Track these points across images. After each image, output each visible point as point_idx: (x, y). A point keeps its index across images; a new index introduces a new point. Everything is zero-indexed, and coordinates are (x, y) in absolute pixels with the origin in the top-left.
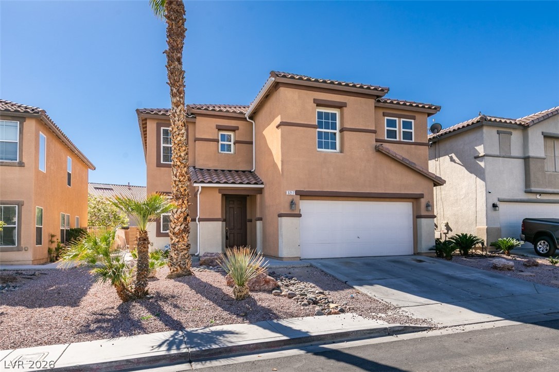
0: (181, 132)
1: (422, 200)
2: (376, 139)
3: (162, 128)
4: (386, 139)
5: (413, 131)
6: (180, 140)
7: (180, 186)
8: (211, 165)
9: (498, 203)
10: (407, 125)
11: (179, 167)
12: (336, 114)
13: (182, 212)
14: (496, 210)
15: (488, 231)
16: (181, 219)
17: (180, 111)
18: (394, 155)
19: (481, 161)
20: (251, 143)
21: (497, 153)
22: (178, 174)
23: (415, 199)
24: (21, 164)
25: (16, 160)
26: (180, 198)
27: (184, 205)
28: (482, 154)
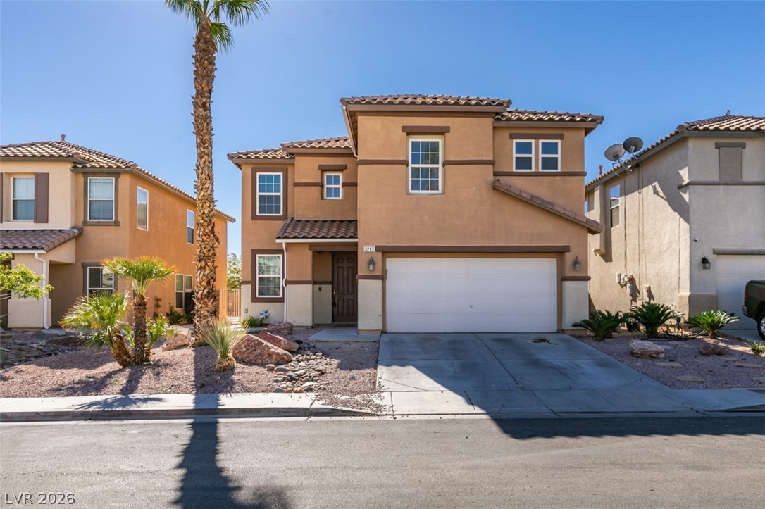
0: (204, 187)
1: (567, 255)
2: (494, 172)
3: (258, 174)
4: (514, 170)
5: (559, 156)
6: (204, 196)
7: (203, 246)
8: (311, 216)
9: (711, 257)
10: (548, 148)
11: (202, 225)
12: (438, 142)
13: (204, 275)
14: (705, 268)
15: (692, 300)
16: (204, 283)
17: (205, 163)
18: (518, 193)
19: (685, 192)
20: (355, 185)
21: (716, 179)
22: (201, 233)
23: (558, 252)
24: (117, 223)
25: (112, 219)
26: (202, 260)
27: (208, 268)
28: (686, 181)
